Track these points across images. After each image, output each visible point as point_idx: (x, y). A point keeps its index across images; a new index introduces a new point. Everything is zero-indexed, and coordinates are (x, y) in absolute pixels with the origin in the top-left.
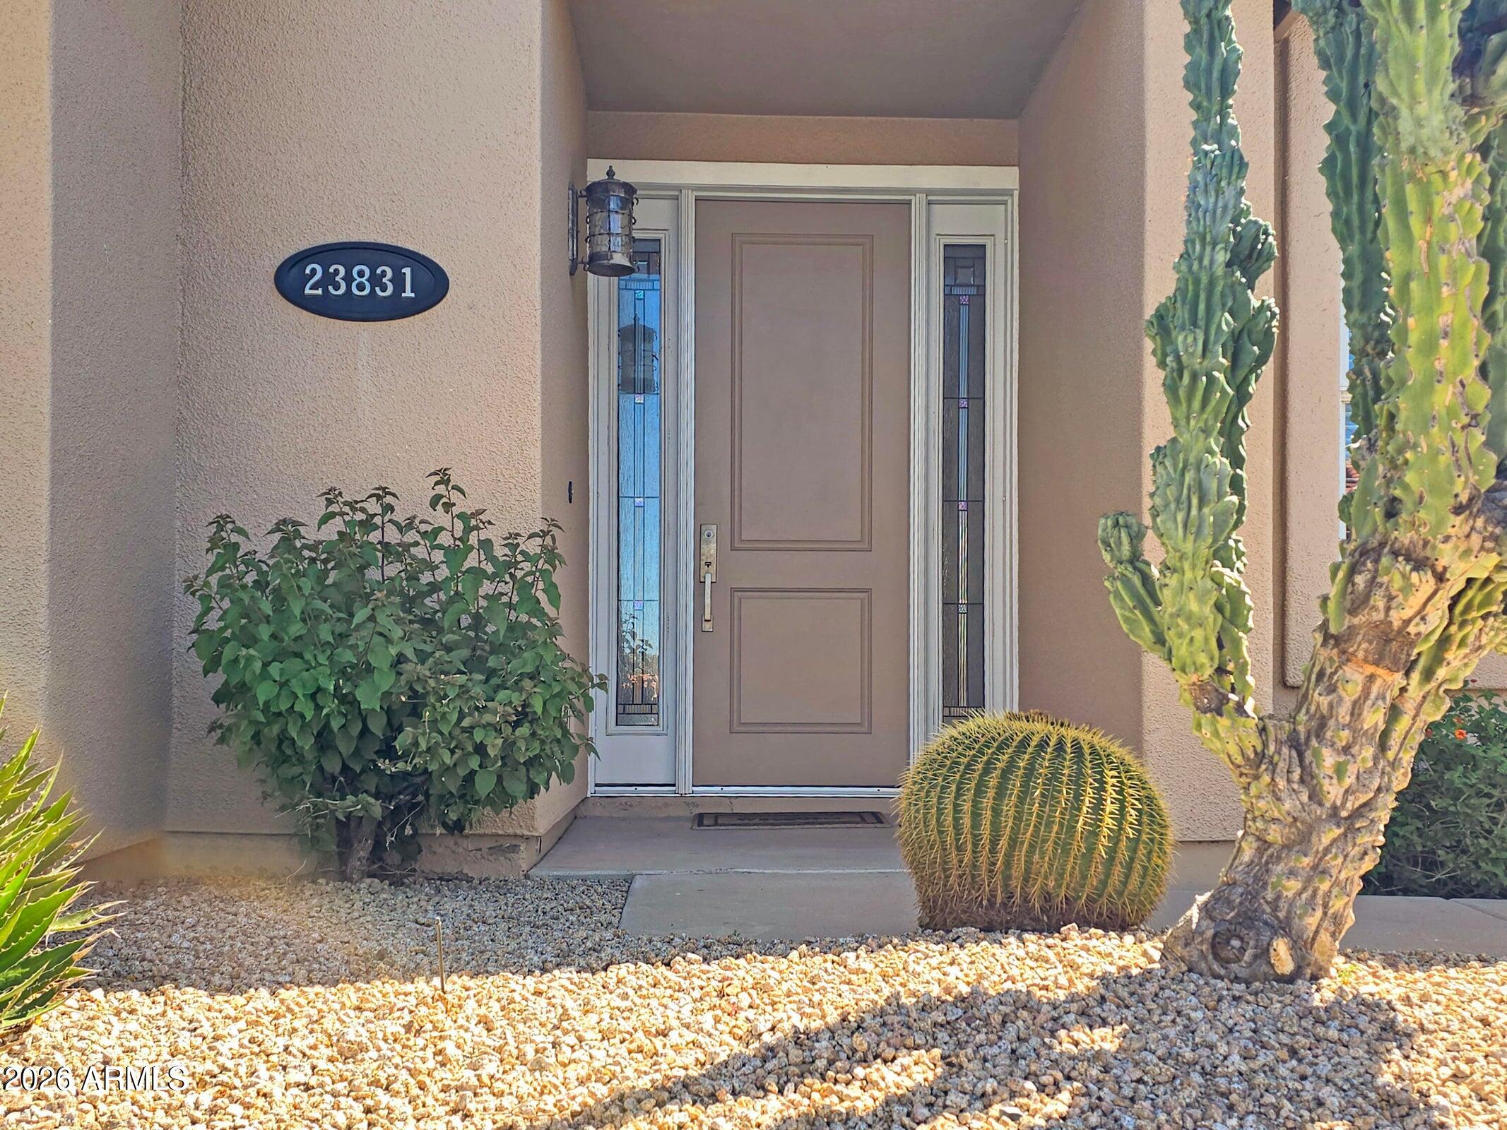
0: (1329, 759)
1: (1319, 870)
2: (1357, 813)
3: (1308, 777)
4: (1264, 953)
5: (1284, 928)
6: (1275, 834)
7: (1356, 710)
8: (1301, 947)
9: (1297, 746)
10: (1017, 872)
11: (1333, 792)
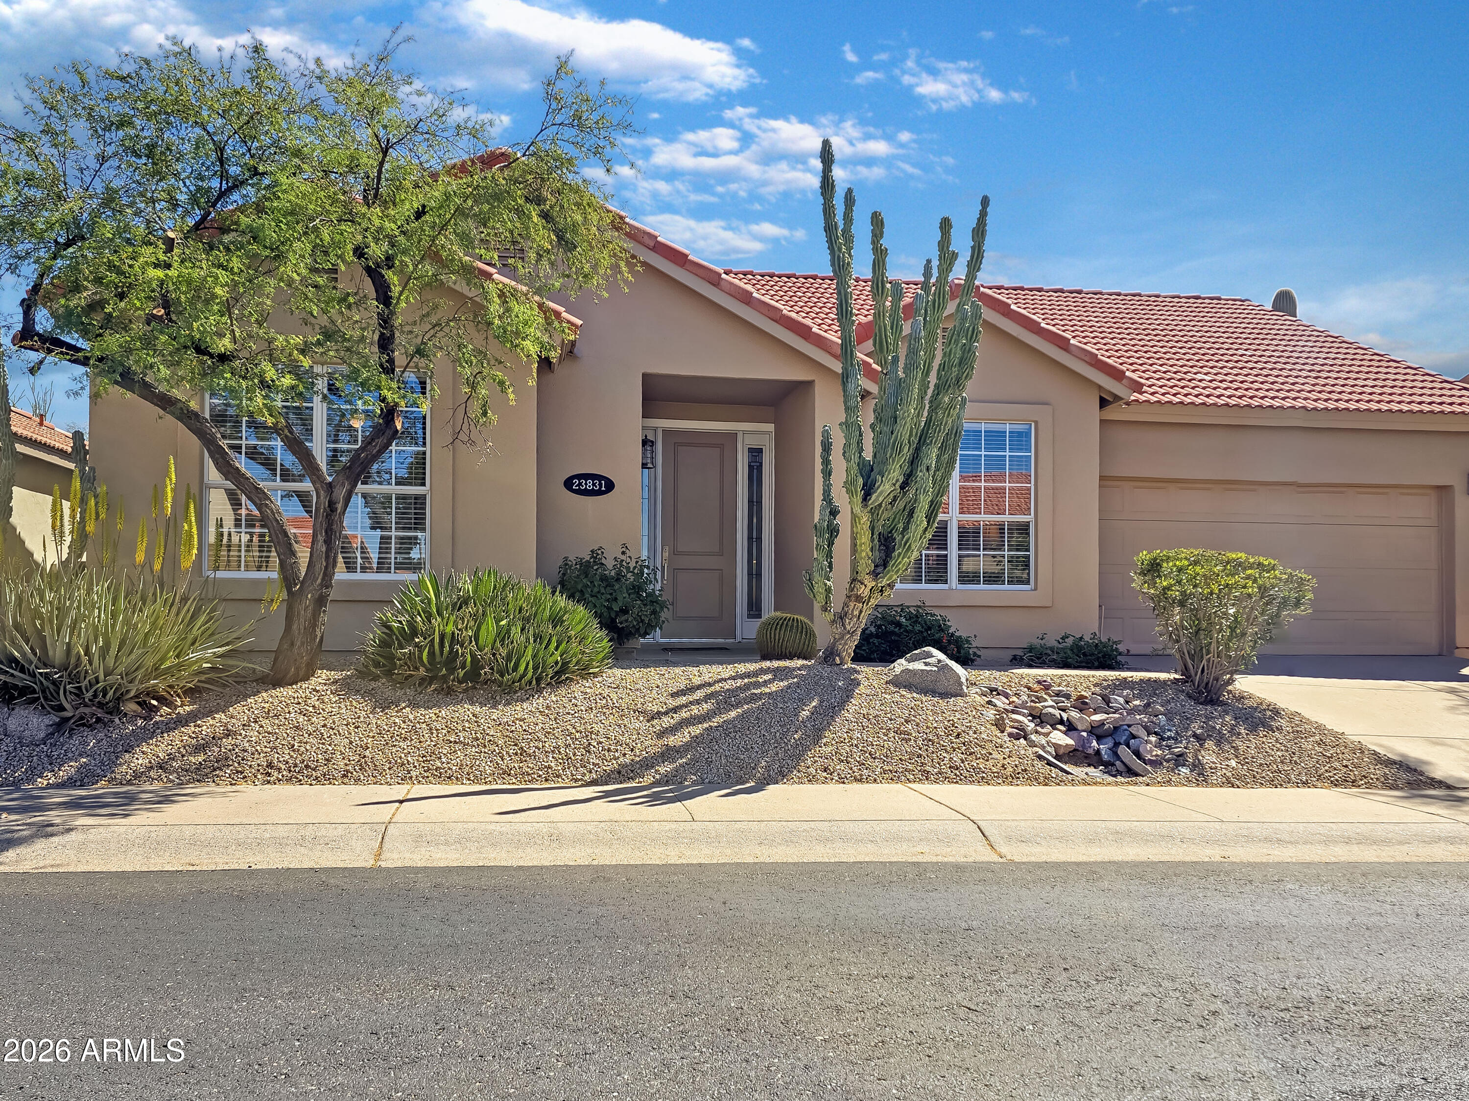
0: (847, 621)
1: (846, 644)
2: (853, 632)
3: (843, 625)
4: (834, 660)
5: (838, 655)
6: (837, 636)
7: (852, 611)
8: (841, 659)
9: (841, 618)
10: (784, 647)
11: (848, 627)
